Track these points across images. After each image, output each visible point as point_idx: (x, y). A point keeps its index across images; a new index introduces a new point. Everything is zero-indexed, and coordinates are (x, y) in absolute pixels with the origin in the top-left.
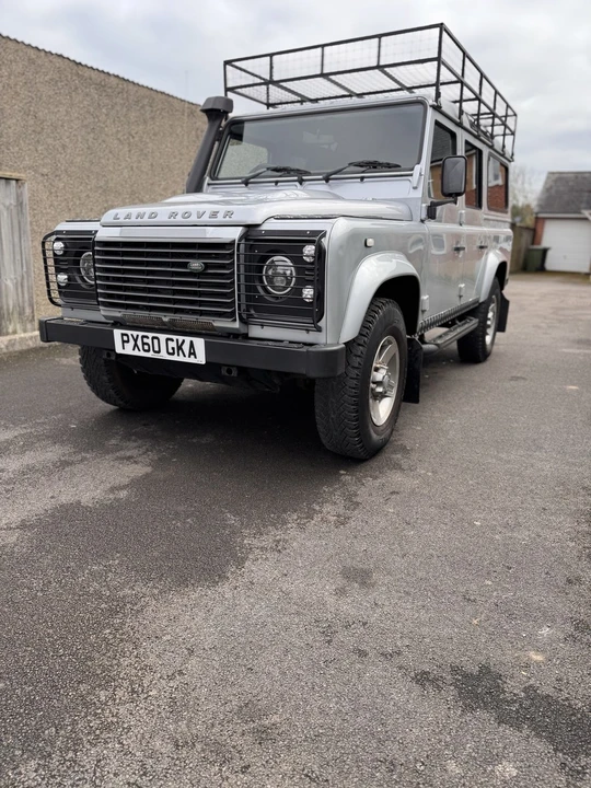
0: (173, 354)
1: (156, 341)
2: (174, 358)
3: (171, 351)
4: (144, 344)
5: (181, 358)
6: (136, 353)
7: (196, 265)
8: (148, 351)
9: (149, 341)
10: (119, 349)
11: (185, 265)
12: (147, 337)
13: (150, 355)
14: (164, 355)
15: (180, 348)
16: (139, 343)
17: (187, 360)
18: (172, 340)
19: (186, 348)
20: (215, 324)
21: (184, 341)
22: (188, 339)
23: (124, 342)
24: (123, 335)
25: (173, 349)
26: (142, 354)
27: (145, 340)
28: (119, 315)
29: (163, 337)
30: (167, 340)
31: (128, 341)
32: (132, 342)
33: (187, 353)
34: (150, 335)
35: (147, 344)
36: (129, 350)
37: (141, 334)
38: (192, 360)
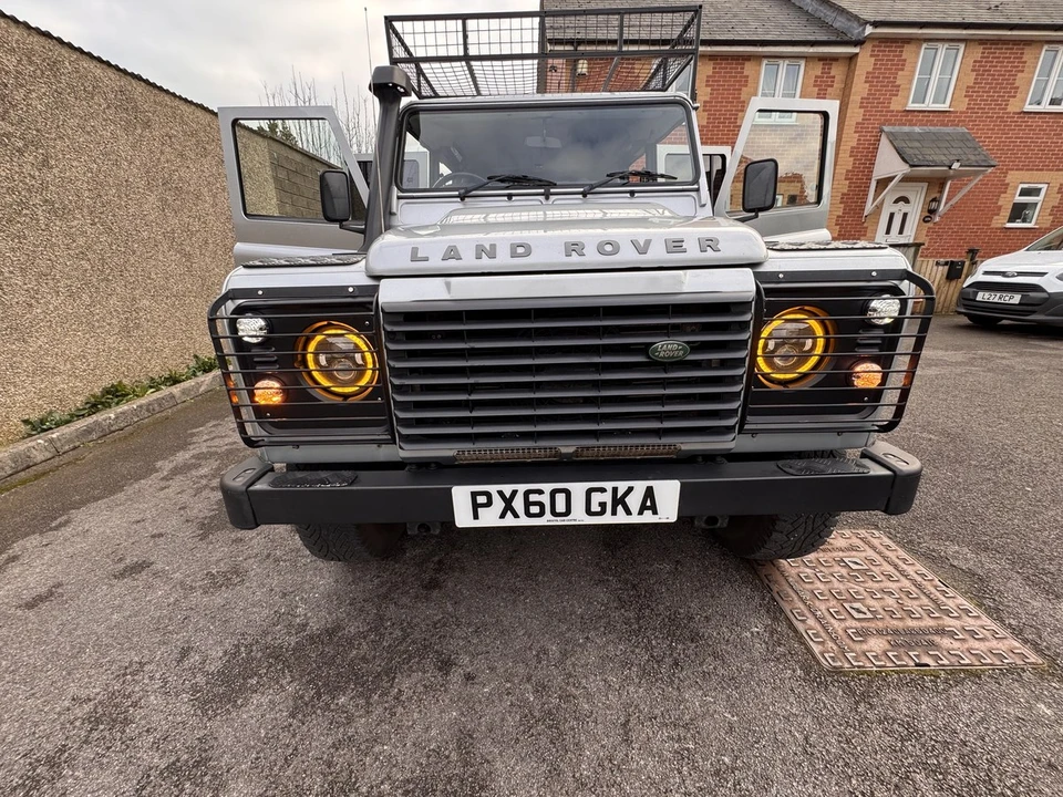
0: (603, 512)
1: (560, 498)
2: (607, 519)
3: (595, 508)
4: (528, 504)
5: (621, 518)
6: (509, 521)
8: (542, 514)
9: (545, 499)
11: (644, 349)
12: (540, 492)
13: (546, 520)
14: (579, 517)
15: (619, 501)
16: (518, 504)
17: (635, 519)
18: (603, 490)
19: (634, 501)
21: (630, 489)
22: (640, 486)
23: (476, 506)
24: (474, 495)
25: (603, 505)
26: (524, 521)
27: (533, 498)
29: (578, 489)
30: (589, 492)
31: (489, 504)
32: (499, 504)
34: (547, 487)
35: (541, 505)
36: (490, 518)
37: (522, 488)
38: (648, 517)
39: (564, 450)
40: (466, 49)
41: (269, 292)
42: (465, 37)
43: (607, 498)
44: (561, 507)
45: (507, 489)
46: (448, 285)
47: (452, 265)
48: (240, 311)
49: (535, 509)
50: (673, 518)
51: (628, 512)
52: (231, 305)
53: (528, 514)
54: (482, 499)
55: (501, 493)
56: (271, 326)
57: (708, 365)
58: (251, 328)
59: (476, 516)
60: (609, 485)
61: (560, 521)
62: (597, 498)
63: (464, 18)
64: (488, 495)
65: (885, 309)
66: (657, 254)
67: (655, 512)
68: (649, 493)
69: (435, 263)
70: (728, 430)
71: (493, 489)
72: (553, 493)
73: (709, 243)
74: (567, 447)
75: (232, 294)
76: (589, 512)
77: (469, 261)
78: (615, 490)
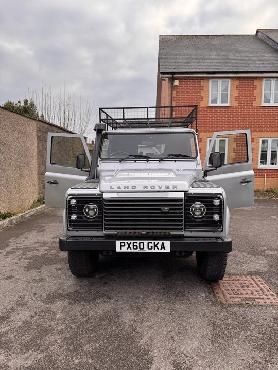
0: (152, 249)
1: (141, 244)
2: (153, 251)
3: (150, 247)
5: (156, 251)
6: (129, 250)
7: (166, 209)
8: (137, 249)
9: (138, 244)
10: (118, 249)
12: (137, 243)
15: (156, 246)
16: (131, 246)
18: (152, 243)
19: (159, 246)
20: (172, 233)
21: (158, 243)
22: (160, 242)
23: (121, 246)
24: (121, 243)
25: (152, 247)
26: (133, 250)
27: (135, 244)
28: (116, 233)
29: (146, 242)
30: (148, 243)
31: (124, 245)
32: (127, 246)
33: (160, 248)
34: (138, 241)
35: (137, 246)
36: (124, 249)
37: (132, 241)
38: (163, 251)
39: (143, 233)
40: (124, 117)
41: (78, 195)
42: (124, 113)
43: (153, 245)
44: (142, 247)
45: (129, 241)
46: (118, 194)
47: (119, 190)
48: (71, 199)
49: (135, 247)
50: (169, 251)
51: (158, 249)
52: (69, 197)
53: (134, 249)
54: (123, 244)
55: (127, 242)
56: (77, 202)
57: (176, 213)
58: (73, 202)
59: (121, 249)
60: (153, 241)
61: (141, 251)
62: (150, 244)
63: (123, 108)
64: (124, 243)
65: (217, 202)
66: (163, 189)
67: (165, 249)
68: (163, 244)
69: (115, 189)
70: (182, 229)
71: (125, 241)
72: (140, 243)
73: (175, 186)
74: (144, 232)
75: (70, 195)
76: (149, 249)
77: (122, 189)
78: (154, 242)
